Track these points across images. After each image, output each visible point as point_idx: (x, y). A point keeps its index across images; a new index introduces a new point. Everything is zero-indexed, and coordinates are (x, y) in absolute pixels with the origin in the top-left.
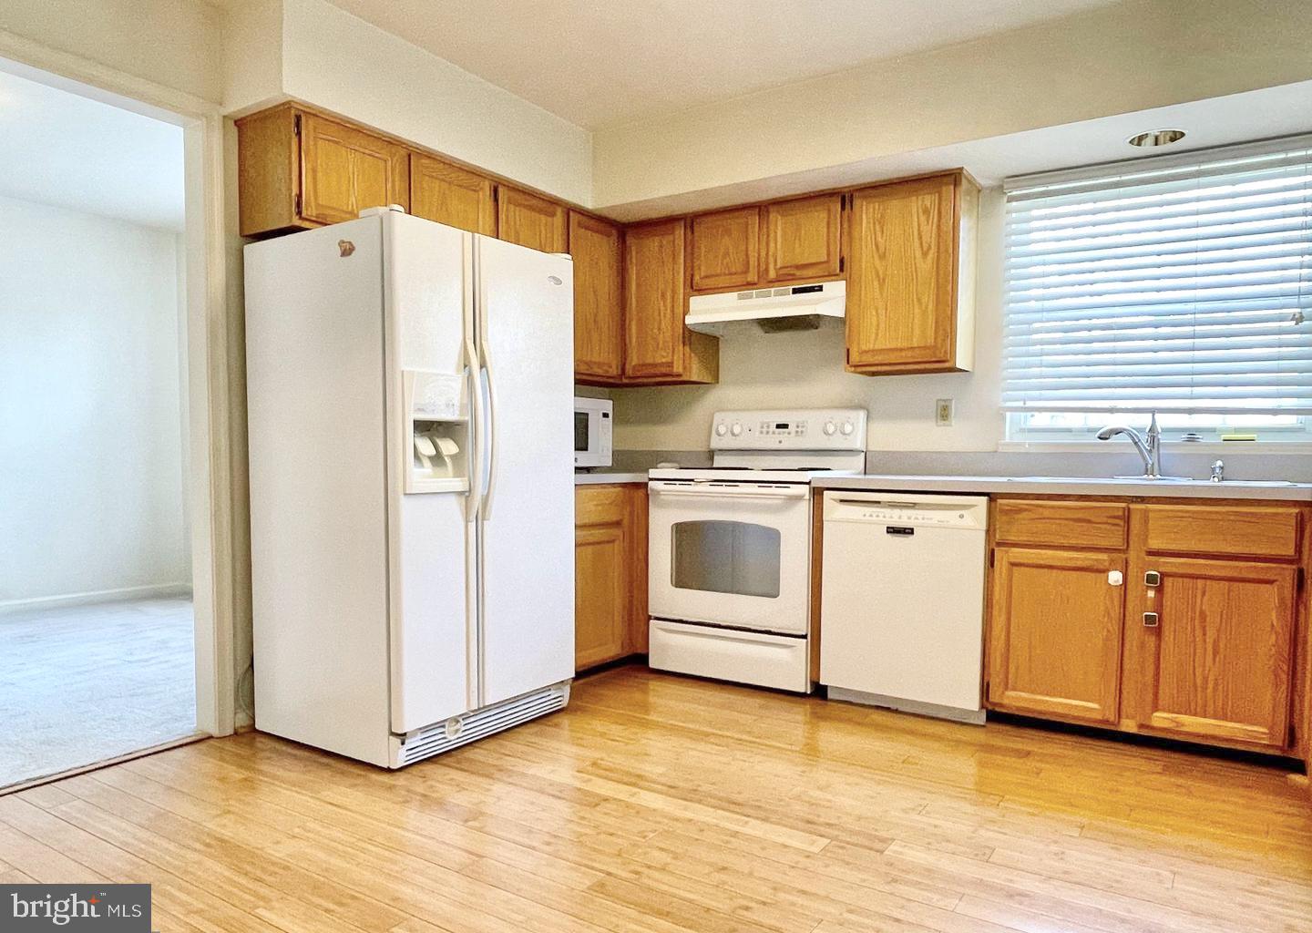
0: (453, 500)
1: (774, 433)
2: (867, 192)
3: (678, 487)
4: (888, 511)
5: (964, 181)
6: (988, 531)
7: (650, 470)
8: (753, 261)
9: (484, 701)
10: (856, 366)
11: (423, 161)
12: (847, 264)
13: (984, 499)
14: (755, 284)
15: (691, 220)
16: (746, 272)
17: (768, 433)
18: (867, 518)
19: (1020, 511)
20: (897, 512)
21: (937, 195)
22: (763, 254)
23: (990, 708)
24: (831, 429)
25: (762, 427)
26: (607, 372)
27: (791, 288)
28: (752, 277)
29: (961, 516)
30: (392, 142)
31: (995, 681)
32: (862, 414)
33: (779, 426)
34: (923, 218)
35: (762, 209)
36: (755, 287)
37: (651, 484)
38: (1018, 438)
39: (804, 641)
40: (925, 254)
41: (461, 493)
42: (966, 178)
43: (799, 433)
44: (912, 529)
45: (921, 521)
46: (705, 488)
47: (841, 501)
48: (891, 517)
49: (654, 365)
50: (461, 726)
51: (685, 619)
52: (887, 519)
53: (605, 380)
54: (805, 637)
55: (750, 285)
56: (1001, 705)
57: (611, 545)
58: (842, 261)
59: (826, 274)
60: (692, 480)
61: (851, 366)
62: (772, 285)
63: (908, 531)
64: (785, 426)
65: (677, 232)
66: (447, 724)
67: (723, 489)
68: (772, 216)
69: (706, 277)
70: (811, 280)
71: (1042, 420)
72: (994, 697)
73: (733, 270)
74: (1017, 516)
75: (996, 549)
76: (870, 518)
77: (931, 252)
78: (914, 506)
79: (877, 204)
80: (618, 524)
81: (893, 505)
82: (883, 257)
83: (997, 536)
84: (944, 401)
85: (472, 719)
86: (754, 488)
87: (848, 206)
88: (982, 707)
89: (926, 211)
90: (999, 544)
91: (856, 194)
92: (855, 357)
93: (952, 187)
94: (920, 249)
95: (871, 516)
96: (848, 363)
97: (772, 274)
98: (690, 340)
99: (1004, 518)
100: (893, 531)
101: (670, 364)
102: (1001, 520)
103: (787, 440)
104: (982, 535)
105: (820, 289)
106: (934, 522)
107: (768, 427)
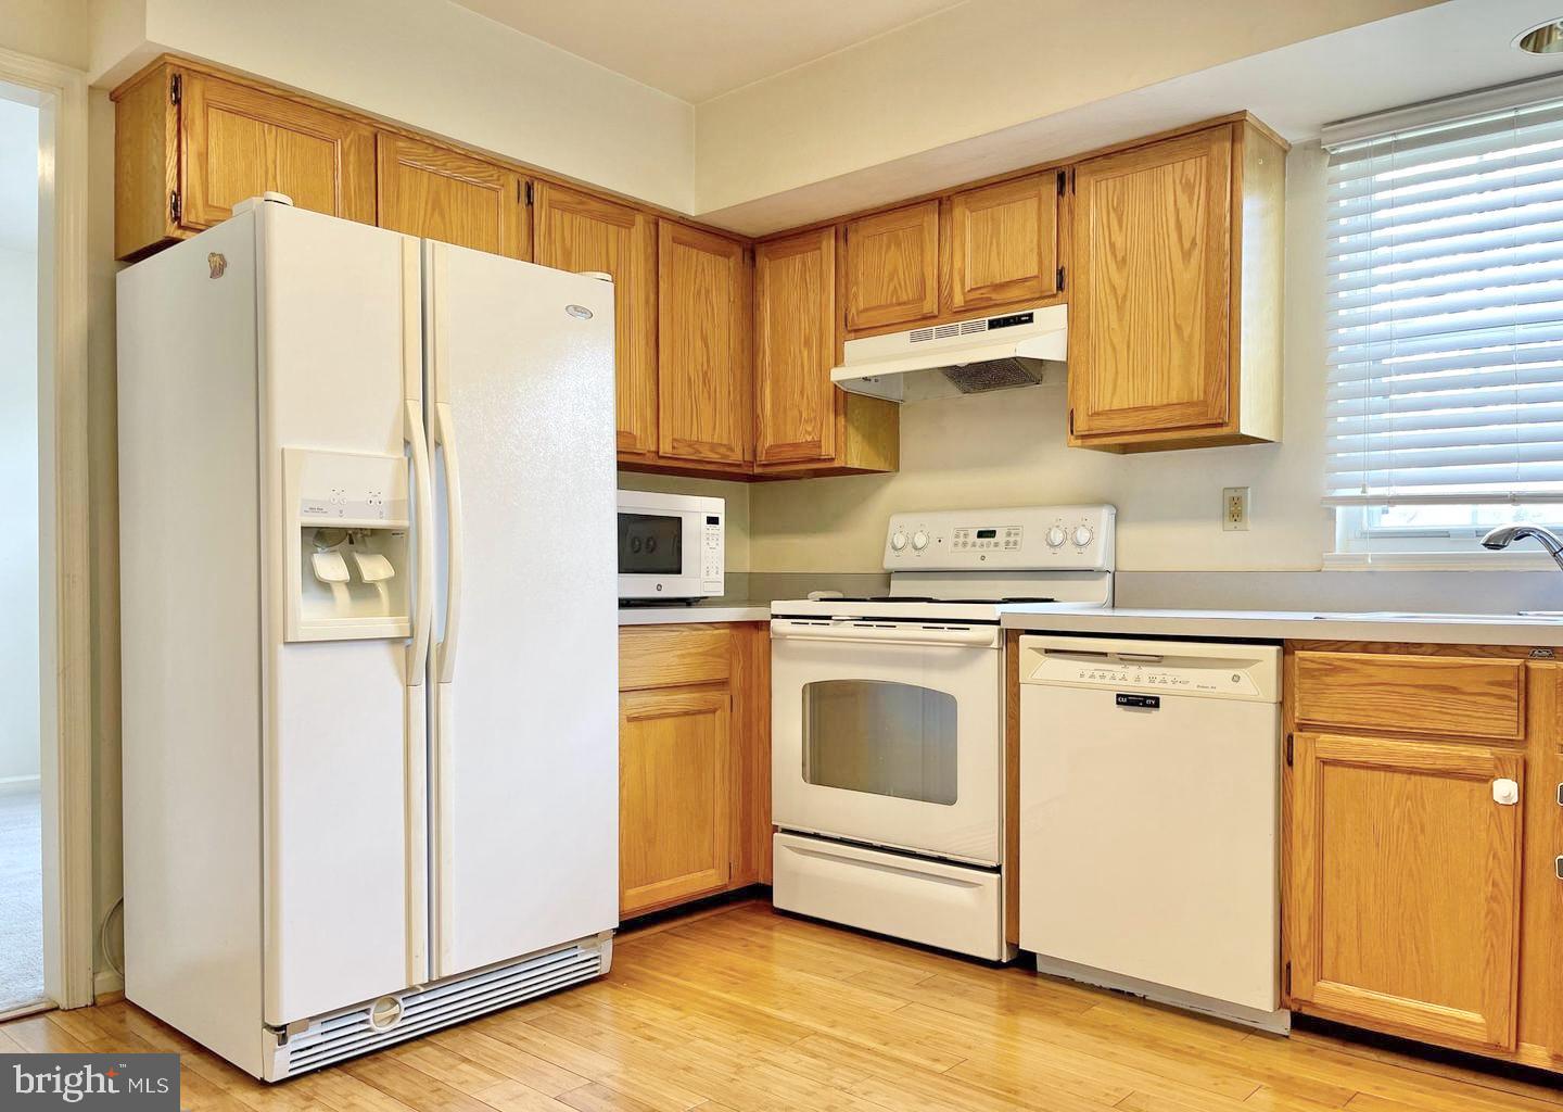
0: (382, 653)
1: (974, 545)
2: (1095, 165)
3: (811, 628)
4: (1118, 669)
5: (1249, 134)
6: (1281, 704)
7: (773, 603)
8: (931, 283)
9: (439, 971)
10: (1083, 437)
11: (401, 144)
12: (1068, 280)
13: (1273, 649)
14: (935, 317)
15: (842, 227)
16: (922, 298)
17: (965, 544)
18: (1086, 679)
19: (1334, 669)
20: (1132, 670)
21: (1204, 159)
22: (946, 269)
23: (1295, 1008)
24: (1057, 537)
25: (957, 536)
26: (726, 457)
27: (987, 319)
28: (930, 306)
29: (1236, 679)
30: (346, 117)
31: (1300, 962)
32: (1105, 515)
33: (981, 534)
34: (1183, 199)
35: (941, 202)
36: (935, 321)
37: (775, 623)
38: (1357, 549)
39: (996, 876)
40: (1186, 255)
41: (394, 641)
42: (1255, 129)
43: (1011, 546)
44: (1157, 699)
45: (1169, 685)
46: (849, 629)
47: (1047, 651)
48: (1124, 678)
49: (795, 446)
50: (400, 1009)
51: (823, 833)
52: (1117, 682)
53: (721, 469)
54: (997, 870)
55: (927, 318)
56: (1311, 1004)
57: (710, 716)
58: (1060, 273)
59: (1037, 295)
60: (829, 618)
61: (1077, 437)
62: (958, 317)
63: (1149, 702)
64: (990, 534)
65: (824, 243)
66: (373, 1007)
67: (875, 631)
68: (958, 212)
69: (866, 310)
70: (1016, 306)
71: (1398, 518)
72: (1301, 988)
73: (905, 298)
74: (1328, 680)
75: (1296, 734)
76: (1091, 680)
77: (1196, 252)
78: (1158, 660)
79: (1111, 182)
80: (721, 684)
81: (1125, 659)
82: (1122, 263)
83: (1297, 714)
84: (1236, 489)
85: (422, 999)
86: (916, 630)
87: (1068, 188)
88: (1281, 1005)
89: (1189, 187)
90: (1301, 727)
91: (1080, 170)
92: (1082, 425)
93: (1228, 145)
94: (1178, 246)
95: (1092, 676)
96: (1072, 432)
97: (958, 300)
98: (845, 407)
99: (1308, 683)
100: (1129, 701)
101: (818, 444)
102: (1302, 685)
103: (995, 556)
104: (1270, 712)
105: (1030, 318)
106: (1192, 686)
107: (966, 535)
